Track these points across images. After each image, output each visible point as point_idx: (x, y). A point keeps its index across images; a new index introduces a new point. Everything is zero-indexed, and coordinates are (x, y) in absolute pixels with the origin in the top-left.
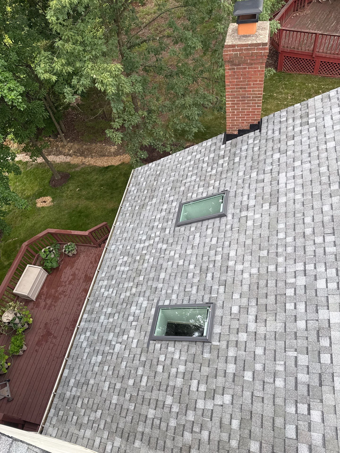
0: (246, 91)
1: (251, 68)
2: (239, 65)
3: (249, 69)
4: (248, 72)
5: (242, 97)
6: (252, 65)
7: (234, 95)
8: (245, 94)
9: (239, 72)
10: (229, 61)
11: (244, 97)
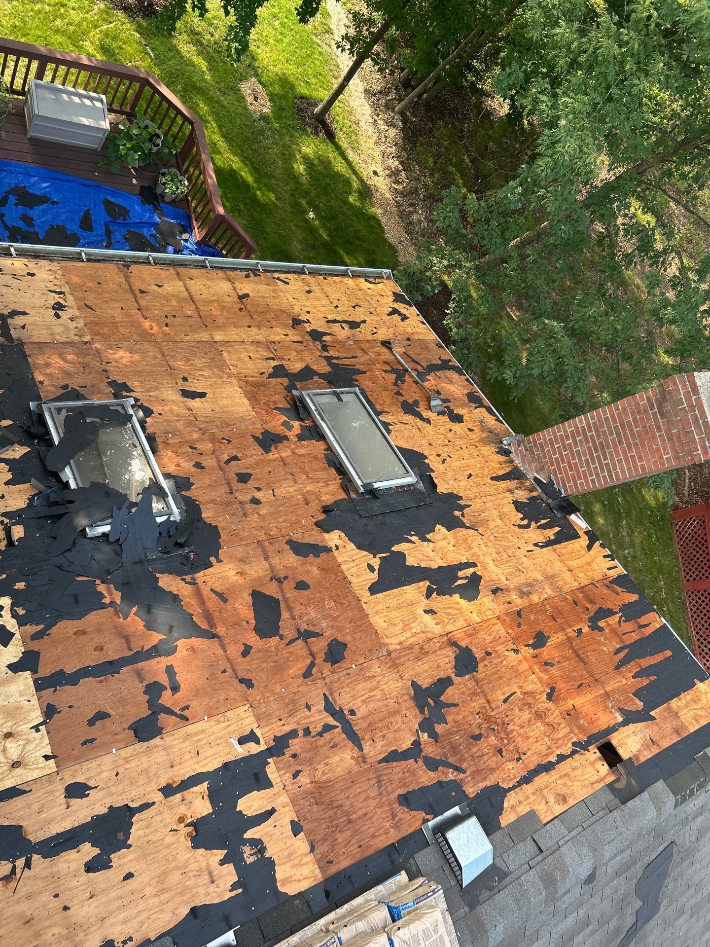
0: (615, 446)
1: (663, 441)
2: (662, 415)
3: (660, 436)
4: (654, 437)
5: (601, 443)
6: (669, 439)
7: (602, 426)
8: (609, 447)
9: (649, 419)
10: (663, 392)
11: (602, 448)
